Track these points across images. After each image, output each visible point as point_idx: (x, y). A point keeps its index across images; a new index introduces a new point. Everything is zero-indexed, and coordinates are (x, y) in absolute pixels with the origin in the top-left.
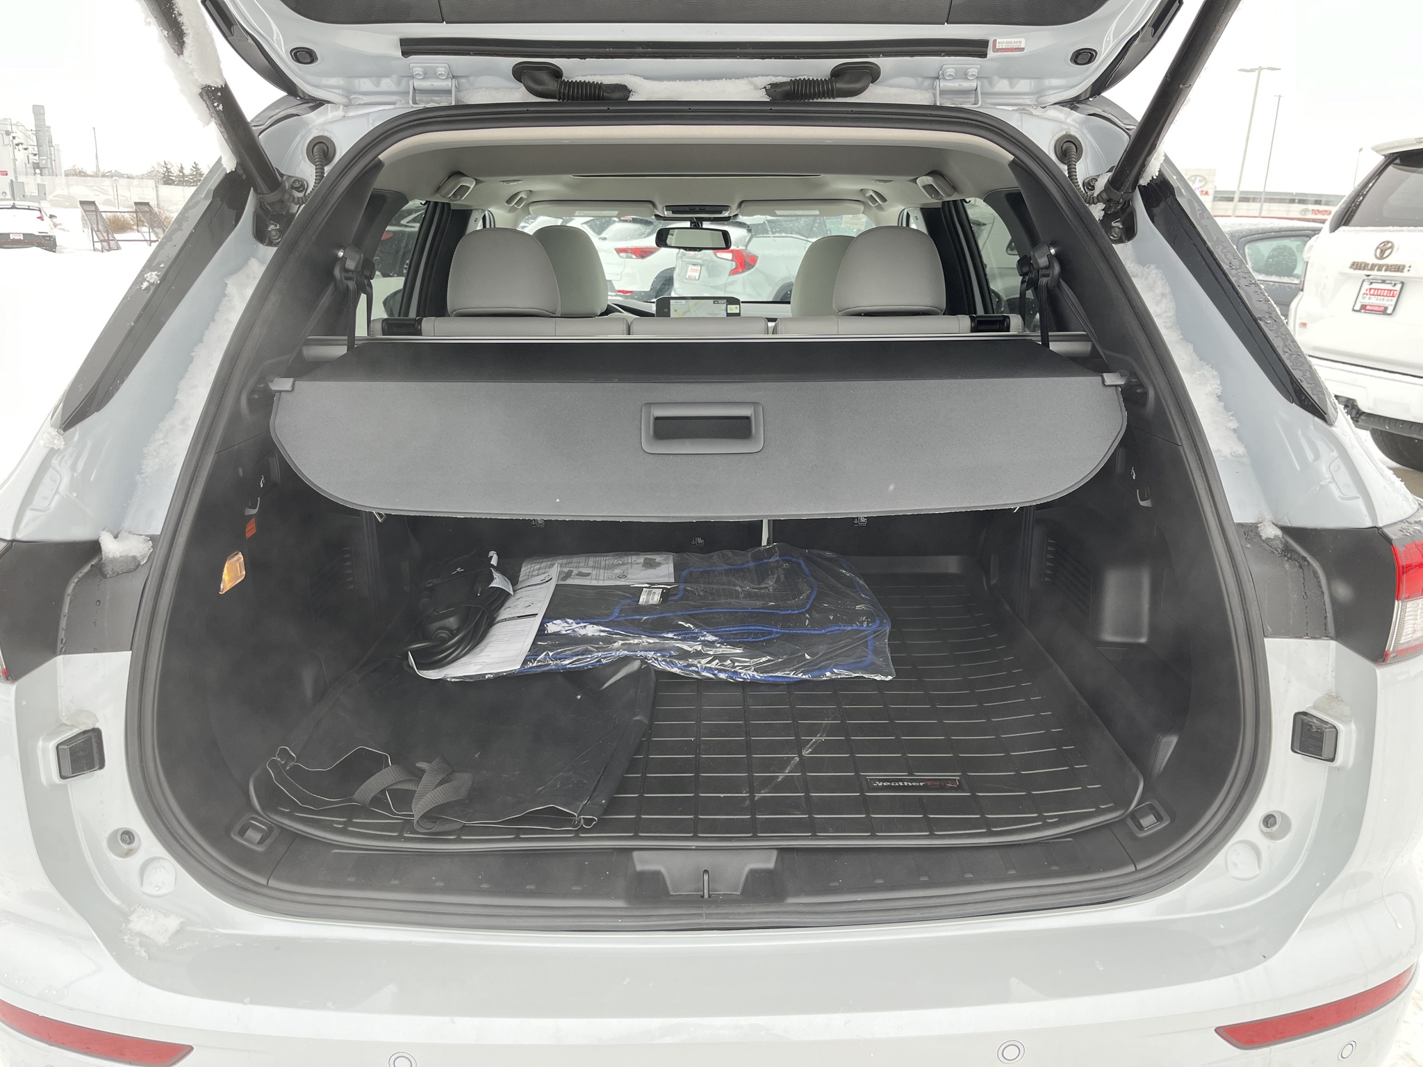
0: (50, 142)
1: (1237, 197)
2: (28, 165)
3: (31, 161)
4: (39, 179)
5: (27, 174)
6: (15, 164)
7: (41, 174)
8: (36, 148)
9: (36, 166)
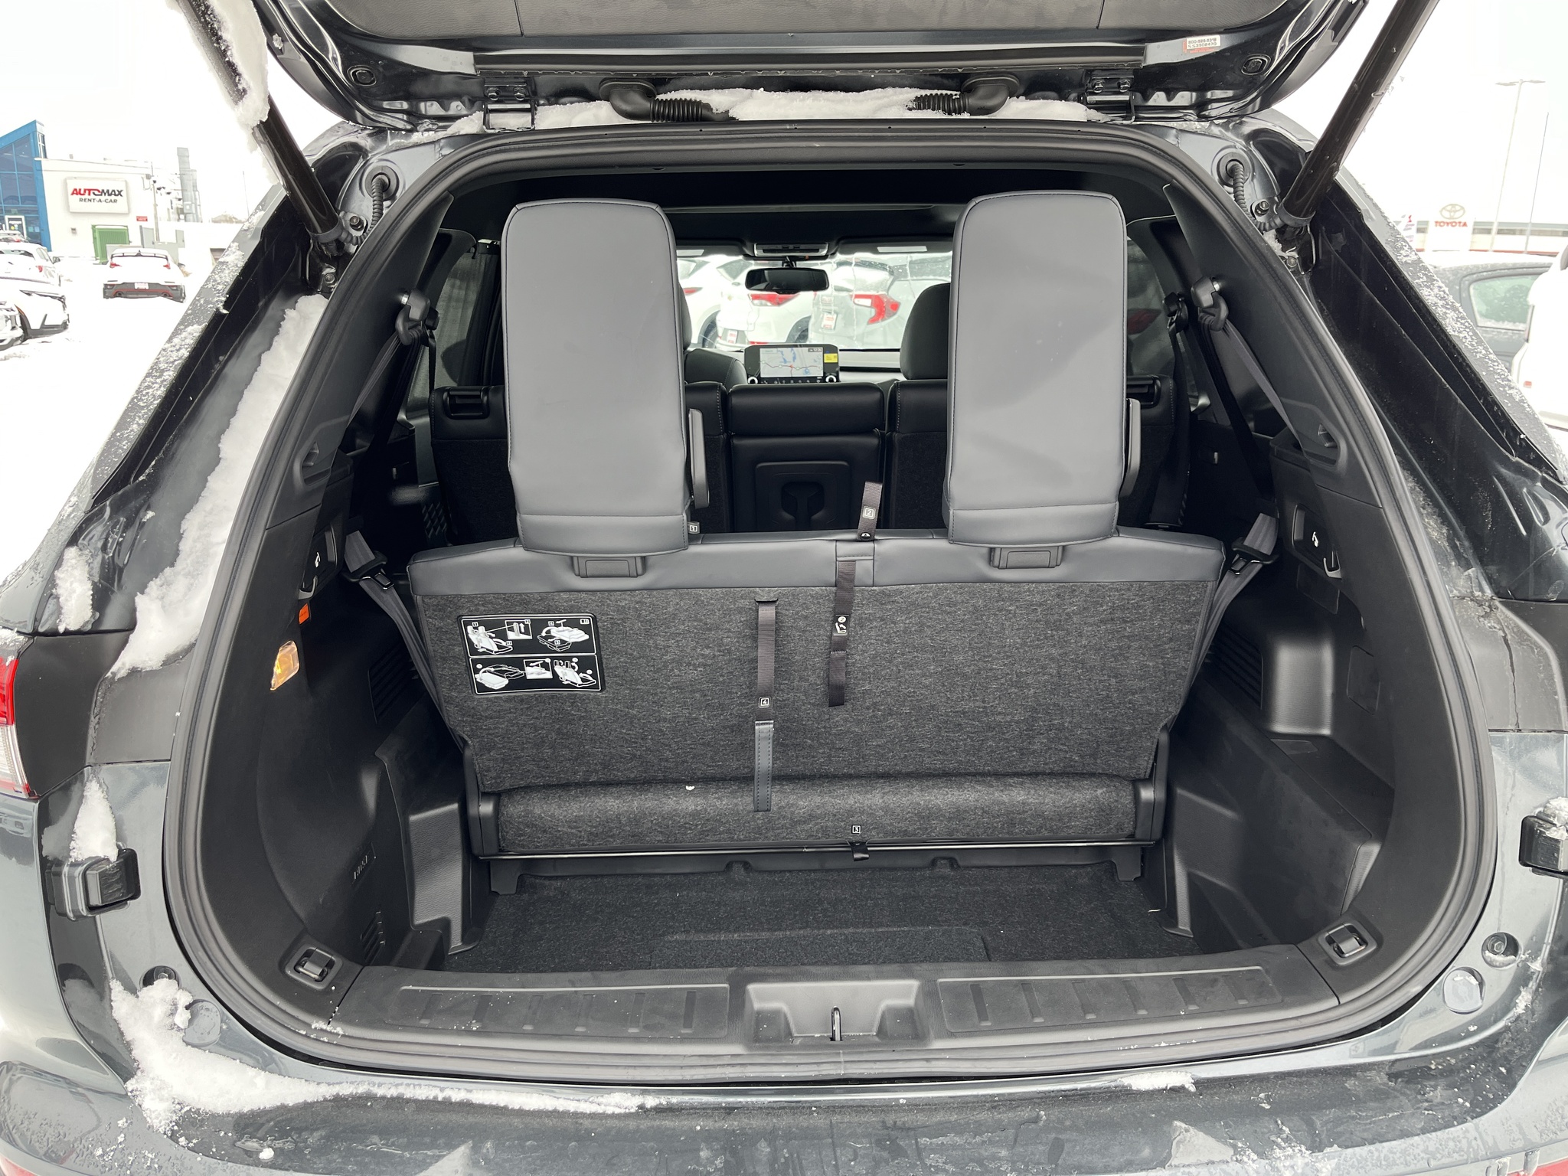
0: (195, 186)
1: (1494, 230)
2: (171, 211)
3: (174, 206)
4: (182, 225)
5: (169, 220)
6: (155, 210)
7: (185, 220)
8: (180, 192)
9: (180, 211)
